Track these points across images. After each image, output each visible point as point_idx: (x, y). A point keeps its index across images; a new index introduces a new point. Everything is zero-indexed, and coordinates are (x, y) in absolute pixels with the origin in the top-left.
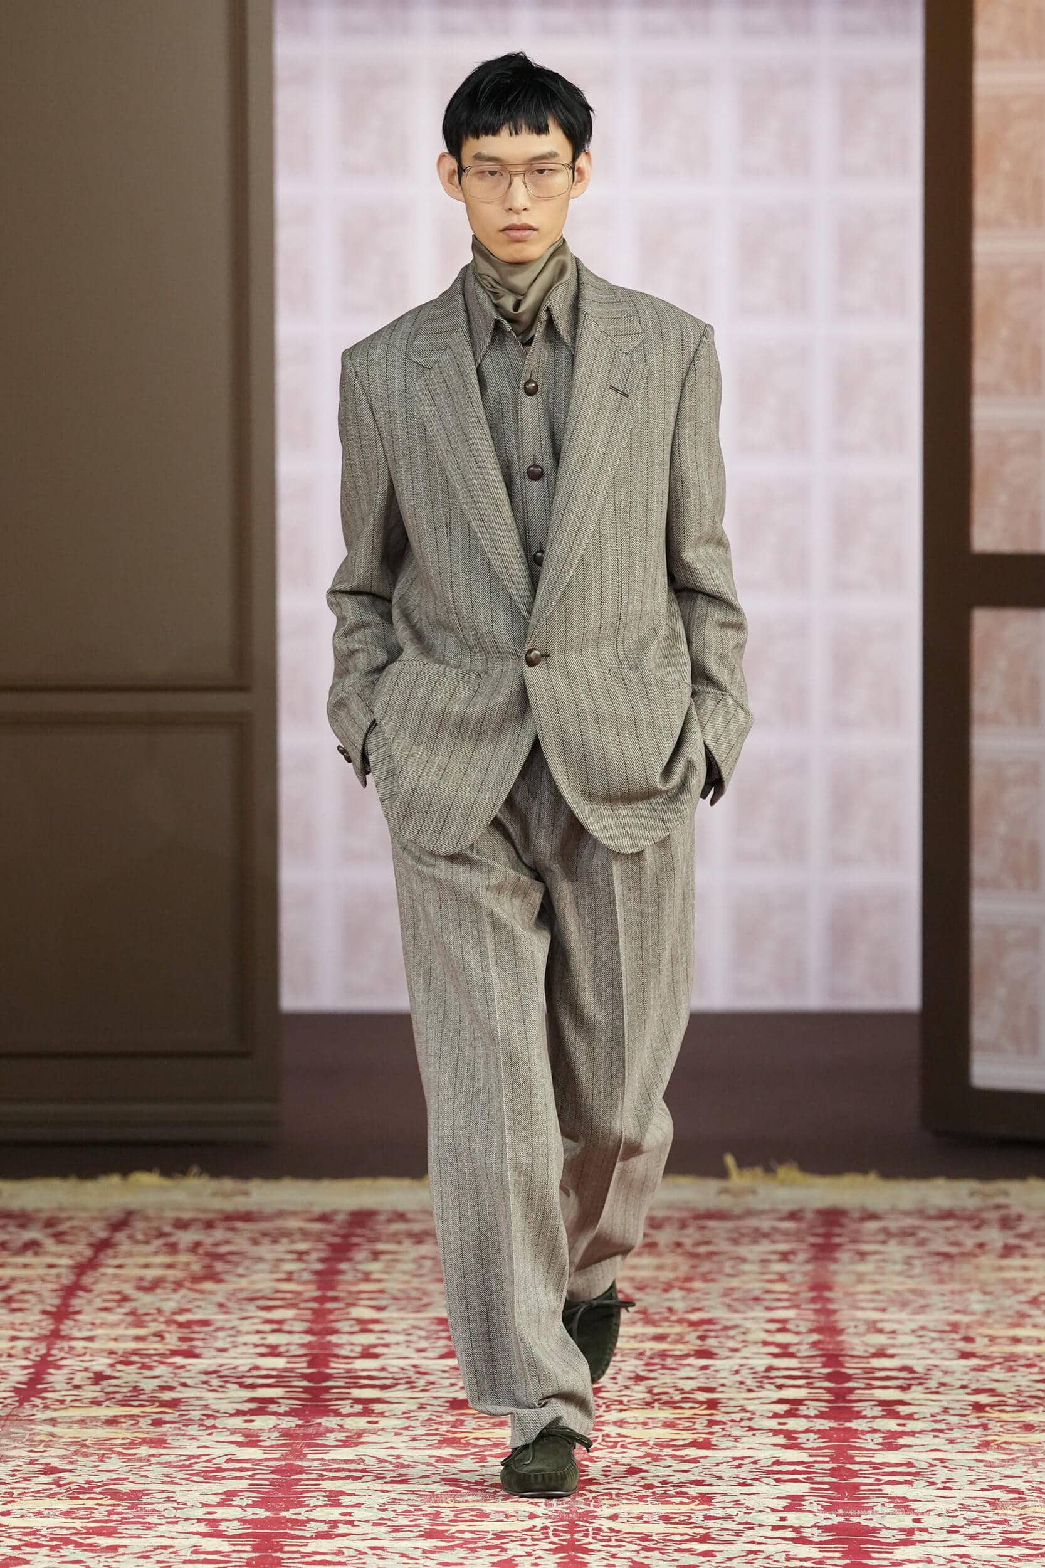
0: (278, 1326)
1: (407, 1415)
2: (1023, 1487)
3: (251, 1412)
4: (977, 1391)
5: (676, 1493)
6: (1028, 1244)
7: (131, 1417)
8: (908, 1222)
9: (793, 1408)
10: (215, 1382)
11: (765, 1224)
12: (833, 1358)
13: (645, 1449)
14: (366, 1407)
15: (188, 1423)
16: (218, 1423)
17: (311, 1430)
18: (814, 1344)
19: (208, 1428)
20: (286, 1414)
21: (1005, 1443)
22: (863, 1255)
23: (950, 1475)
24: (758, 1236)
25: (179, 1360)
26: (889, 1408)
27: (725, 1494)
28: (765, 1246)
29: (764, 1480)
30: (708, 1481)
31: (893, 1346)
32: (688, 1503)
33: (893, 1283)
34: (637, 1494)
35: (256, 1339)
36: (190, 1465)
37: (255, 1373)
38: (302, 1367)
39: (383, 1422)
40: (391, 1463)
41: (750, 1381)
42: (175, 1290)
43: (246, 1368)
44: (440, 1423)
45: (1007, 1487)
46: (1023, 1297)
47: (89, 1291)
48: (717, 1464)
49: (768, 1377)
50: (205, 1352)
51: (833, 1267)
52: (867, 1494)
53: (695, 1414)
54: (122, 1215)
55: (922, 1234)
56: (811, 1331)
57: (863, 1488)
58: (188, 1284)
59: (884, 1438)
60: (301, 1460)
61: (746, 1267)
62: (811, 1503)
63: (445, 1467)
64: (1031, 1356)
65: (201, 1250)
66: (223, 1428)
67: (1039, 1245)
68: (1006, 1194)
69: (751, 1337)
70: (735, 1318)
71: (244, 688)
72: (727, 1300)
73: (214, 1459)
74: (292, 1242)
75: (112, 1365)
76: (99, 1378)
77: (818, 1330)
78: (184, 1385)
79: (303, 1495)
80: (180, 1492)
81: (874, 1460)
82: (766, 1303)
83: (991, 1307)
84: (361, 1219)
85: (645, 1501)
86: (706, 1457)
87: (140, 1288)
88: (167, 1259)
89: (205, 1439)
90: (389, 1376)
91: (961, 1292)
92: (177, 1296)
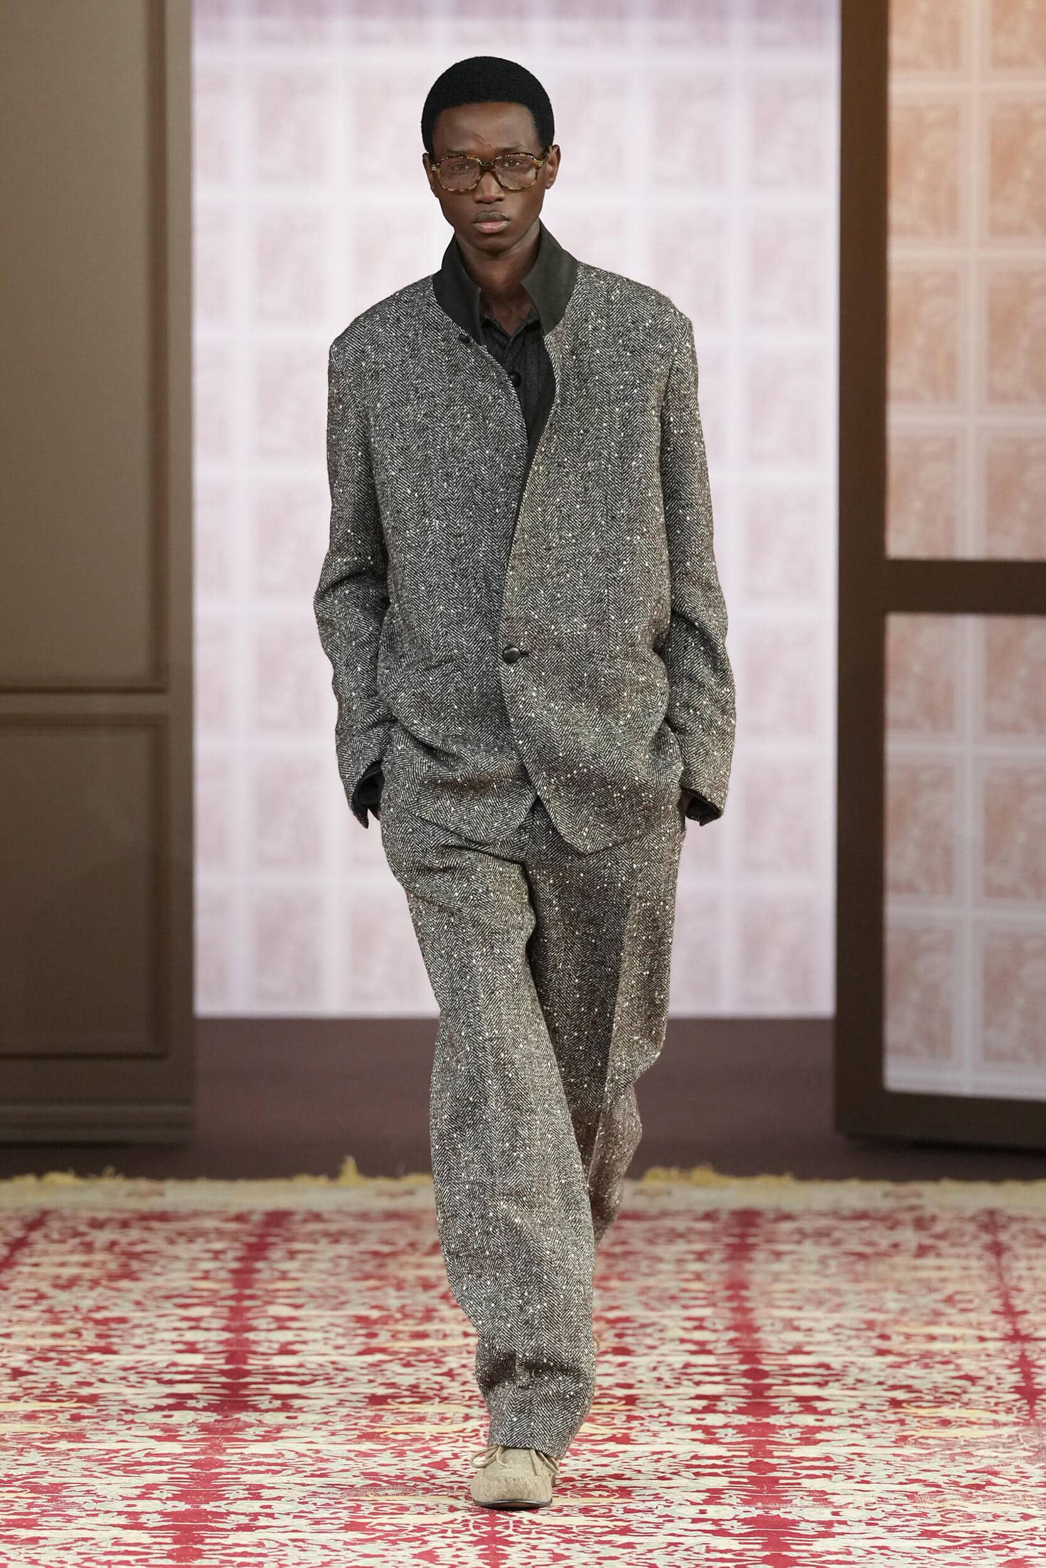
0: (196, 1324)
1: (326, 1410)
2: (940, 1480)
3: (170, 1407)
4: (894, 1388)
5: (596, 1486)
6: (943, 1245)
7: (50, 1412)
8: (823, 1223)
9: (712, 1404)
10: (133, 1378)
11: (681, 1225)
12: (750, 1355)
14: (285, 1403)
15: (107, 1418)
16: (136, 1418)
17: (229, 1425)
18: (731, 1342)
19: (127, 1422)
20: (205, 1409)
21: (922, 1437)
22: (778, 1255)
23: (868, 1469)
24: (674, 1236)
25: (97, 1357)
26: (807, 1404)
27: (645, 1488)
28: (681, 1246)
29: (684, 1474)
30: (628, 1474)
31: (810, 1343)
32: (608, 1496)
33: (809, 1282)
35: (173, 1336)
36: (110, 1459)
37: (173, 1369)
38: (220, 1363)
39: (302, 1418)
40: (310, 1457)
41: (668, 1377)
42: (91, 1288)
43: (164, 1364)
44: (359, 1418)
45: (925, 1481)
46: (937, 1296)
47: (6, 1289)
48: (636, 1459)
49: (686, 1374)
50: (123, 1349)
51: (749, 1266)
52: (786, 1488)
53: (614, 1410)
54: (37, 1215)
55: (837, 1235)
56: (728, 1329)
57: (781, 1481)
58: (104, 1282)
59: (802, 1433)
60: (220, 1454)
61: (662, 1267)
62: (730, 1496)
63: (365, 1462)
64: (946, 1353)
65: (117, 1249)
66: (142, 1423)
67: (953, 1245)
68: (919, 1195)
69: (669, 1335)
70: (653, 1316)
71: (160, 690)
72: (644, 1298)
73: (133, 1453)
74: (208, 1241)
75: (30, 1362)
76: (16, 1373)
77: (734, 1328)
78: (102, 1381)
79: (223, 1488)
80: (99, 1485)
81: (792, 1454)
82: (684, 1302)
83: (906, 1305)
84: (277, 1219)
85: (566, 1494)
86: (625, 1452)
87: (57, 1286)
88: (83, 1258)
89: (124, 1434)
90: (308, 1372)
91: (876, 1291)
92: (93, 1294)
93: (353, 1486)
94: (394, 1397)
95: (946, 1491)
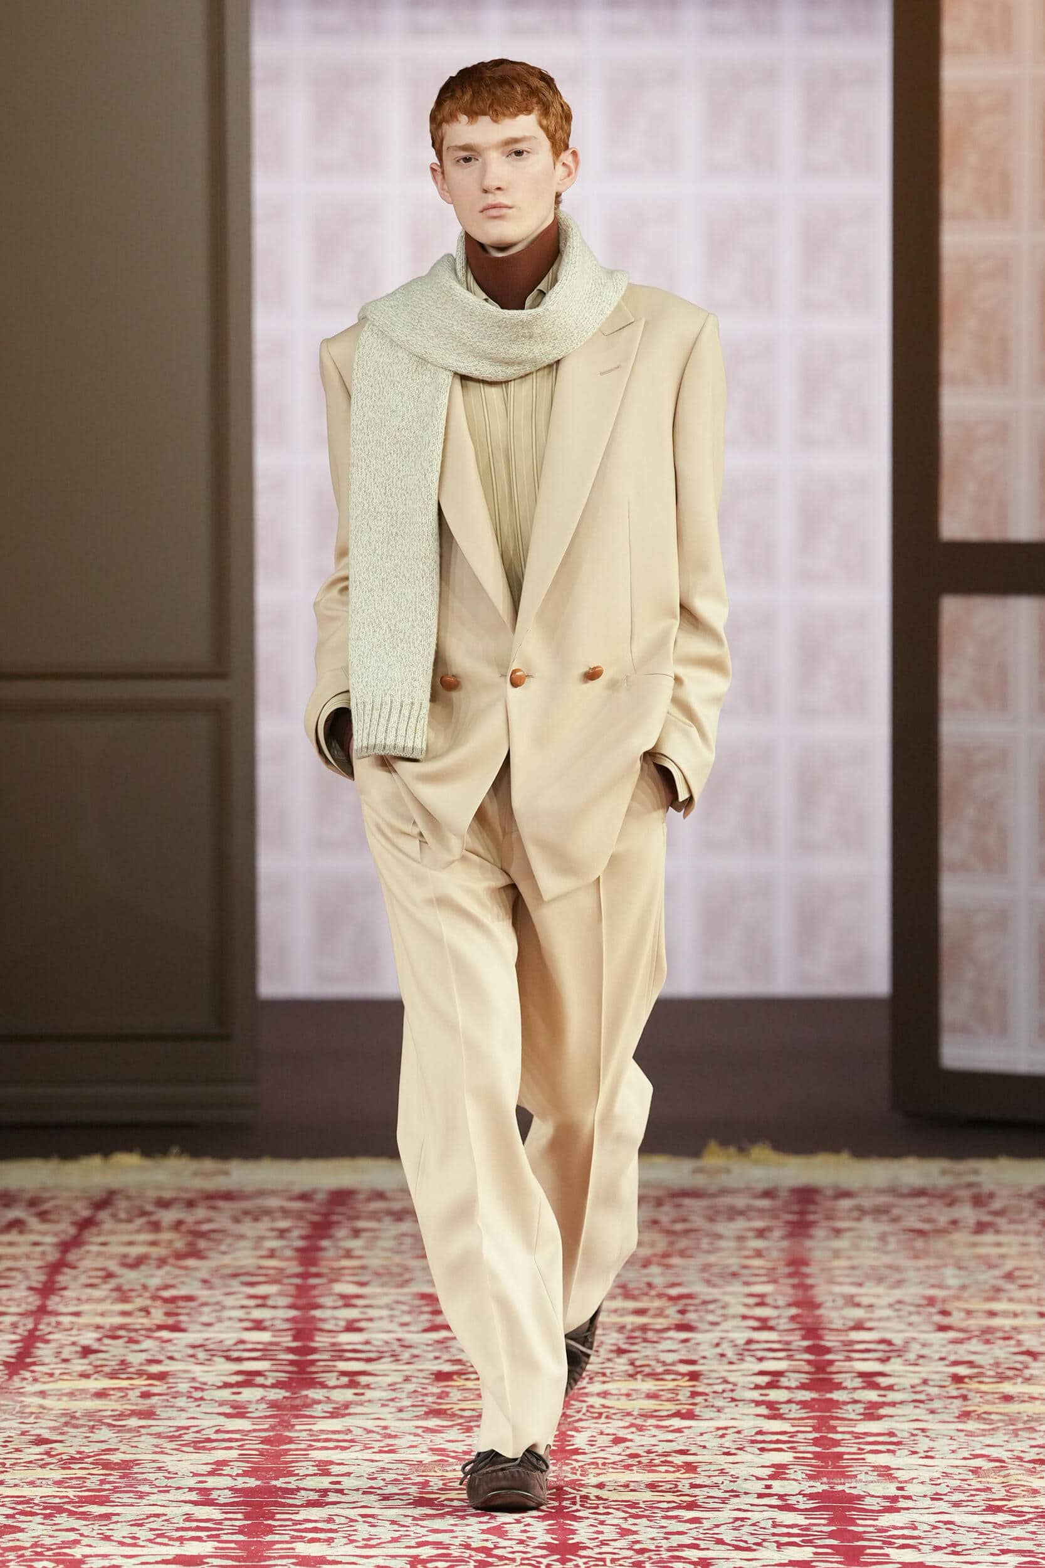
0: (263, 1301)
1: (392, 1387)
2: (1004, 1455)
3: (239, 1384)
4: (956, 1363)
5: (662, 1462)
6: (1002, 1222)
7: (120, 1389)
8: (882, 1200)
9: (775, 1379)
10: (202, 1355)
11: (741, 1202)
12: (812, 1331)
13: (629, 1419)
14: (352, 1380)
15: (176, 1395)
16: (206, 1395)
17: (298, 1402)
18: (793, 1318)
19: (196, 1400)
20: (273, 1386)
21: (985, 1413)
22: (838, 1232)
23: (932, 1444)
24: (733, 1213)
25: (165, 1334)
26: (869, 1380)
27: (710, 1463)
28: (740, 1224)
29: (748, 1449)
30: (693, 1449)
31: (870, 1319)
32: (674, 1472)
33: (869, 1259)
34: (623, 1464)
35: (240, 1314)
36: (180, 1436)
37: (242, 1347)
38: (287, 1341)
39: (369, 1394)
40: (378, 1433)
41: (731, 1354)
42: (159, 1267)
43: (232, 1342)
44: (426, 1395)
45: (988, 1456)
46: (997, 1272)
47: (75, 1268)
48: (701, 1434)
49: (748, 1350)
50: (191, 1327)
51: (809, 1243)
52: (850, 1463)
53: (678, 1386)
54: (104, 1195)
55: (896, 1212)
56: (790, 1305)
57: (846, 1457)
58: (171, 1261)
59: (865, 1408)
60: (289, 1431)
61: (723, 1244)
62: (795, 1471)
63: (433, 1438)
64: (1007, 1329)
65: (183, 1228)
66: (211, 1400)
67: (1012, 1222)
68: (976, 1172)
69: (731, 1311)
70: (714, 1293)
71: (222, 675)
72: (706, 1275)
73: (203, 1430)
74: (273, 1220)
75: (99, 1340)
76: (86, 1351)
77: (796, 1304)
78: (171, 1358)
79: (293, 1465)
80: (170, 1462)
81: (856, 1430)
82: (746, 1279)
83: (967, 1281)
84: (341, 1197)
85: (632, 1470)
86: (690, 1427)
87: (125, 1265)
88: (150, 1237)
89: (194, 1411)
90: (374, 1349)
91: (936, 1267)
92: (161, 1272)
93: (421, 1462)
94: (459, 1373)
95: (1010, 1466)
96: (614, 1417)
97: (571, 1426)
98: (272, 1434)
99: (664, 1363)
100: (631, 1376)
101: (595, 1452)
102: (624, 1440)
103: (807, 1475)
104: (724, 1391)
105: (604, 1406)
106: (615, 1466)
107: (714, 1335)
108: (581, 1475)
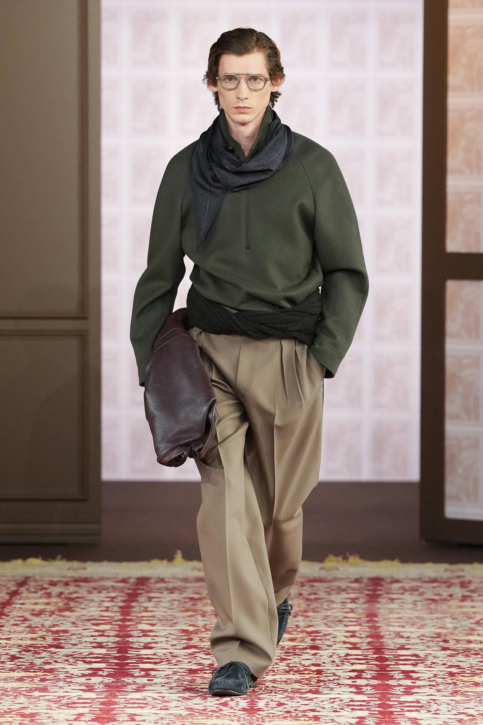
0: (102, 633)
1: (167, 677)
2: (474, 713)
3: (90, 675)
4: (451, 667)
5: (302, 715)
6: (474, 595)
7: (29, 677)
8: (415, 584)
9: (360, 674)
10: (71, 660)
11: (343, 585)
12: (379, 650)
13: (286, 694)
14: (147, 673)
15: (59, 680)
16: (73, 680)
17: (119, 684)
18: (369, 643)
19: (68, 682)
20: (107, 676)
21: (465, 691)
22: (392, 600)
23: (438, 707)
24: (340, 590)
25: (53, 650)
26: (407, 675)
27: (327, 716)
28: (343, 595)
29: (346, 709)
30: (318, 709)
31: (408, 644)
32: (308, 720)
33: (407, 614)
34: (283, 716)
35: (91, 639)
36: (60, 701)
37: (91, 656)
38: (114, 653)
39: (156, 680)
40: (160, 700)
41: (337, 661)
42: (50, 616)
43: (87, 654)
44: (184, 681)
45: (467, 713)
46: (472, 621)
47: (8, 616)
48: (322, 701)
49: (347, 659)
50: (66, 646)
51: (377, 606)
52: (397, 716)
53: (310, 677)
54: (23, 579)
55: (421, 590)
56: (367, 637)
57: (395, 713)
58: (57, 613)
59: (405, 689)
60: (115, 698)
61: (334, 606)
62: (369, 720)
63: (187, 702)
64: (477, 649)
65: (63, 596)
66: (76, 683)
67: (479, 595)
68: (463, 570)
69: (337, 640)
70: (330, 630)
71: (85, 318)
72: (325, 621)
73: (72, 698)
74: (108, 592)
75: (20, 652)
76: (13, 658)
77: (371, 636)
78: (56, 662)
79: (116, 715)
80: (55, 714)
81: (400, 700)
82: (345, 623)
83: (457, 625)
84: (142, 581)
85: (287, 719)
86: (317, 698)
87: (33, 615)
88: (46, 601)
89: (67, 688)
90: (158, 657)
91: (441, 618)
92: (51, 618)
93: (181, 715)
94: (201, 670)
95: (477, 718)
96: (278, 692)
97: (257, 697)
98: (106, 700)
99: (304, 666)
100: (287, 672)
101: (268, 710)
102: (283, 704)
103: (375, 722)
104: (334, 680)
105: (273, 687)
106: (279, 717)
107: (329, 652)
108: (262, 722)
